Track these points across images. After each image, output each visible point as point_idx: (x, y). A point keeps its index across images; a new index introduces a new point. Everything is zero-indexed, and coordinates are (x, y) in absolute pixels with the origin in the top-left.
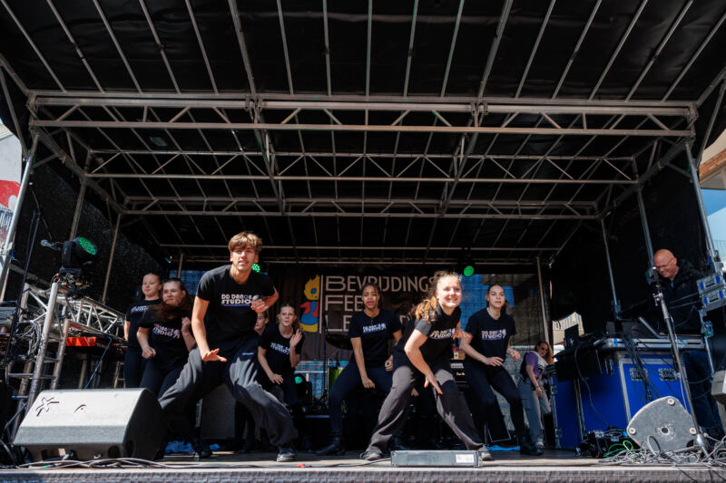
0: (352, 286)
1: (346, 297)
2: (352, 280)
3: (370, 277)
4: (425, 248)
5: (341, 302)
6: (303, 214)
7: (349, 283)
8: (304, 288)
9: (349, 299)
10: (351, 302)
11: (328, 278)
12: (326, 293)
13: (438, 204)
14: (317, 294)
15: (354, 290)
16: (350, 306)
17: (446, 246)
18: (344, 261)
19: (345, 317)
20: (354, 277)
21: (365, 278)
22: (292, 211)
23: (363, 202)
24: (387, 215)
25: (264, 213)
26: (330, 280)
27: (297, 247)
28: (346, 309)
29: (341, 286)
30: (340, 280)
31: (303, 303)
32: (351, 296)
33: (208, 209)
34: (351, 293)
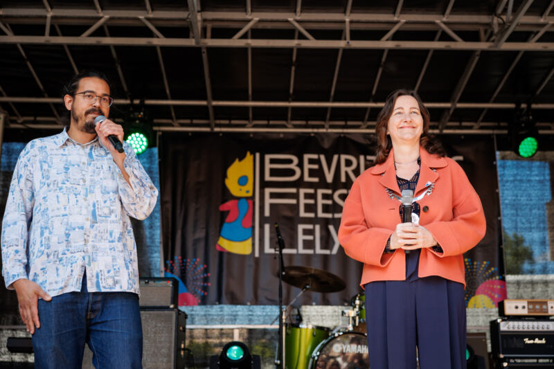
0: (312, 173)
1: (302, 191)
2: (311, 161)
3: (344, 157)
4: (448, 105)
5: (293, 201)
6: (235, 42)
7: (307, 166)
8: (225, 176)
9: (307, 196)
10: (312, 201)
11: (268, 157)
12: (264, 184)
13: (489, 25)
14: (249, 186)
15: (316, 180)
16: (309, 208)
17: (487, 101)
18: (296, 126)
19: (301, 227)
20: (315, 156)
21: (336, 157)
22: (214, 36)
23: (347, 20)
24: (391, 45)
25: (160, 41)
26: (272, 161)
27: (215, 103)
28: (302, 214)
29: (292, 173)
30: (290, 161)
31: (224, 201)
32: (311, 191)
33: (53, 33)
34: (310, 185)
